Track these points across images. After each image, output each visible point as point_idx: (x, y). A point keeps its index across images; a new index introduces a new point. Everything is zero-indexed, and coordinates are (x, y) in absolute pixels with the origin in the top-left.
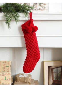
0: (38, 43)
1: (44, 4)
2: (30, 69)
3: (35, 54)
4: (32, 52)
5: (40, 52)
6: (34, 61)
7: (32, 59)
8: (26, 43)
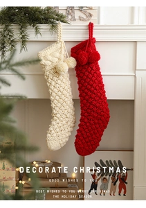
0: (105, 87)
1: (90, 8)
2: (89, 144)
3: (99, 111)
4: (92, 107)
5: (108, 107)
6: (97, 126)
7: (92, 122)
8: (80, 89)
